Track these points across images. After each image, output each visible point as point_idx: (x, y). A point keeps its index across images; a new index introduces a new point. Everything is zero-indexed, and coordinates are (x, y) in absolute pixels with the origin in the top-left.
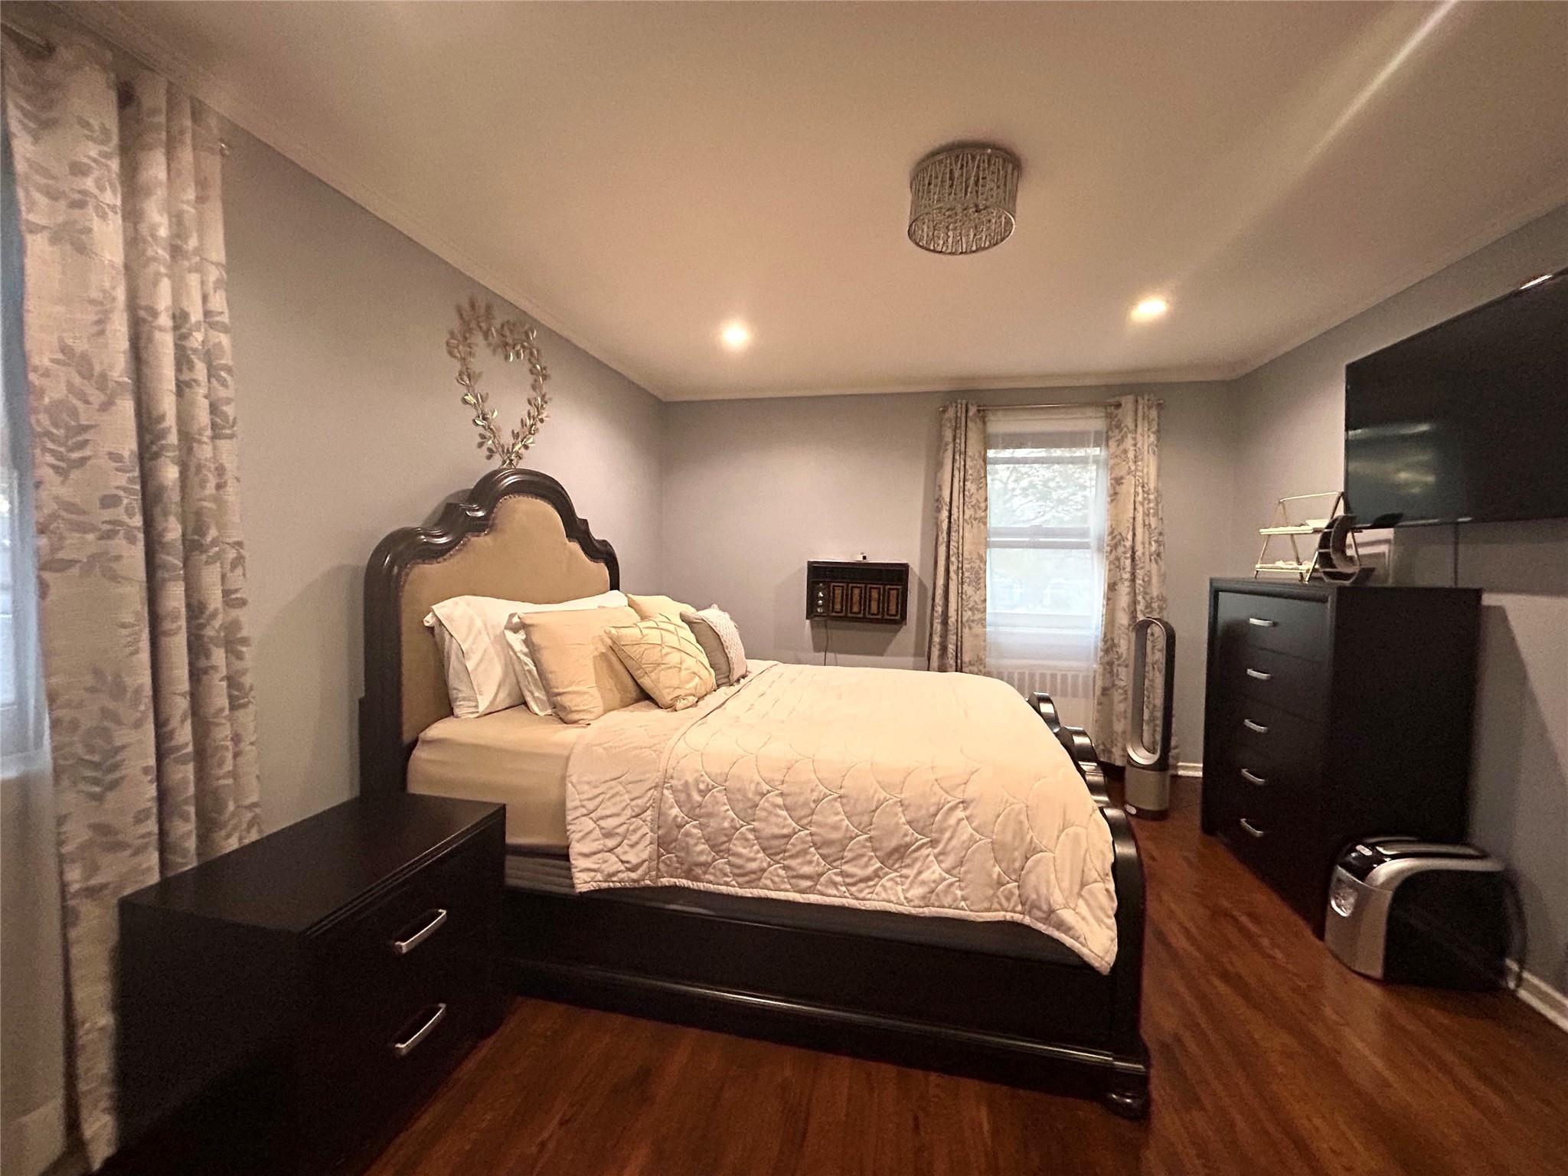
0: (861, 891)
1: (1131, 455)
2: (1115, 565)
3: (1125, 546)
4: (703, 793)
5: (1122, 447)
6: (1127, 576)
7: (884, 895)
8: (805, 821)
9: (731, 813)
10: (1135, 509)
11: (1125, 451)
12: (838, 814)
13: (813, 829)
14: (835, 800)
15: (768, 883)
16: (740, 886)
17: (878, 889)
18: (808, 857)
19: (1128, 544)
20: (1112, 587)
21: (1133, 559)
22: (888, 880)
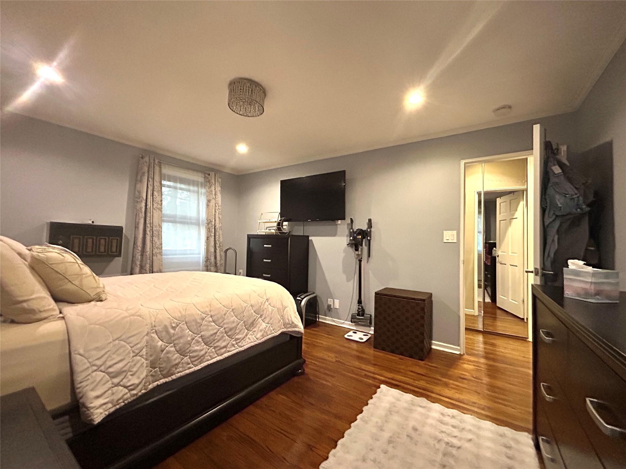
0: (242, 343)
1: (214, 193)
2: (209, 230)
3: (212, 224)
4: (174, 328)
5: (210, 189)
6: (213, 234)
7: (250, 341)
8: (222, 324)
9: (190, 332)
10: (215, 211)
11: (212, 191)
12: (233, 317)
13: (225, 326)
14: (231, 311)
15: (209, 357)
16: (196, 366)
17: (247, 340)
18: (224, 338)
19: (213, 223)
20: (208, 238)
21: (215, 229)
22: (250, 335)
